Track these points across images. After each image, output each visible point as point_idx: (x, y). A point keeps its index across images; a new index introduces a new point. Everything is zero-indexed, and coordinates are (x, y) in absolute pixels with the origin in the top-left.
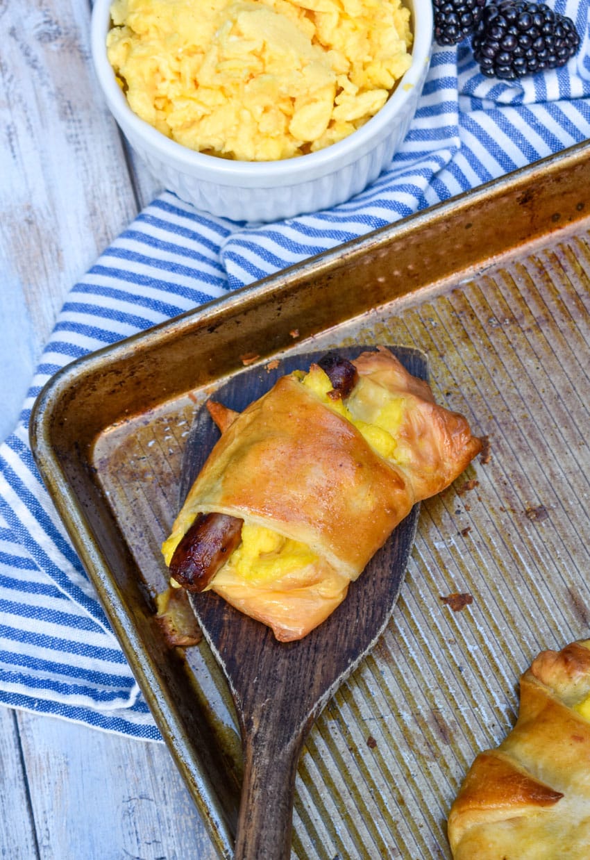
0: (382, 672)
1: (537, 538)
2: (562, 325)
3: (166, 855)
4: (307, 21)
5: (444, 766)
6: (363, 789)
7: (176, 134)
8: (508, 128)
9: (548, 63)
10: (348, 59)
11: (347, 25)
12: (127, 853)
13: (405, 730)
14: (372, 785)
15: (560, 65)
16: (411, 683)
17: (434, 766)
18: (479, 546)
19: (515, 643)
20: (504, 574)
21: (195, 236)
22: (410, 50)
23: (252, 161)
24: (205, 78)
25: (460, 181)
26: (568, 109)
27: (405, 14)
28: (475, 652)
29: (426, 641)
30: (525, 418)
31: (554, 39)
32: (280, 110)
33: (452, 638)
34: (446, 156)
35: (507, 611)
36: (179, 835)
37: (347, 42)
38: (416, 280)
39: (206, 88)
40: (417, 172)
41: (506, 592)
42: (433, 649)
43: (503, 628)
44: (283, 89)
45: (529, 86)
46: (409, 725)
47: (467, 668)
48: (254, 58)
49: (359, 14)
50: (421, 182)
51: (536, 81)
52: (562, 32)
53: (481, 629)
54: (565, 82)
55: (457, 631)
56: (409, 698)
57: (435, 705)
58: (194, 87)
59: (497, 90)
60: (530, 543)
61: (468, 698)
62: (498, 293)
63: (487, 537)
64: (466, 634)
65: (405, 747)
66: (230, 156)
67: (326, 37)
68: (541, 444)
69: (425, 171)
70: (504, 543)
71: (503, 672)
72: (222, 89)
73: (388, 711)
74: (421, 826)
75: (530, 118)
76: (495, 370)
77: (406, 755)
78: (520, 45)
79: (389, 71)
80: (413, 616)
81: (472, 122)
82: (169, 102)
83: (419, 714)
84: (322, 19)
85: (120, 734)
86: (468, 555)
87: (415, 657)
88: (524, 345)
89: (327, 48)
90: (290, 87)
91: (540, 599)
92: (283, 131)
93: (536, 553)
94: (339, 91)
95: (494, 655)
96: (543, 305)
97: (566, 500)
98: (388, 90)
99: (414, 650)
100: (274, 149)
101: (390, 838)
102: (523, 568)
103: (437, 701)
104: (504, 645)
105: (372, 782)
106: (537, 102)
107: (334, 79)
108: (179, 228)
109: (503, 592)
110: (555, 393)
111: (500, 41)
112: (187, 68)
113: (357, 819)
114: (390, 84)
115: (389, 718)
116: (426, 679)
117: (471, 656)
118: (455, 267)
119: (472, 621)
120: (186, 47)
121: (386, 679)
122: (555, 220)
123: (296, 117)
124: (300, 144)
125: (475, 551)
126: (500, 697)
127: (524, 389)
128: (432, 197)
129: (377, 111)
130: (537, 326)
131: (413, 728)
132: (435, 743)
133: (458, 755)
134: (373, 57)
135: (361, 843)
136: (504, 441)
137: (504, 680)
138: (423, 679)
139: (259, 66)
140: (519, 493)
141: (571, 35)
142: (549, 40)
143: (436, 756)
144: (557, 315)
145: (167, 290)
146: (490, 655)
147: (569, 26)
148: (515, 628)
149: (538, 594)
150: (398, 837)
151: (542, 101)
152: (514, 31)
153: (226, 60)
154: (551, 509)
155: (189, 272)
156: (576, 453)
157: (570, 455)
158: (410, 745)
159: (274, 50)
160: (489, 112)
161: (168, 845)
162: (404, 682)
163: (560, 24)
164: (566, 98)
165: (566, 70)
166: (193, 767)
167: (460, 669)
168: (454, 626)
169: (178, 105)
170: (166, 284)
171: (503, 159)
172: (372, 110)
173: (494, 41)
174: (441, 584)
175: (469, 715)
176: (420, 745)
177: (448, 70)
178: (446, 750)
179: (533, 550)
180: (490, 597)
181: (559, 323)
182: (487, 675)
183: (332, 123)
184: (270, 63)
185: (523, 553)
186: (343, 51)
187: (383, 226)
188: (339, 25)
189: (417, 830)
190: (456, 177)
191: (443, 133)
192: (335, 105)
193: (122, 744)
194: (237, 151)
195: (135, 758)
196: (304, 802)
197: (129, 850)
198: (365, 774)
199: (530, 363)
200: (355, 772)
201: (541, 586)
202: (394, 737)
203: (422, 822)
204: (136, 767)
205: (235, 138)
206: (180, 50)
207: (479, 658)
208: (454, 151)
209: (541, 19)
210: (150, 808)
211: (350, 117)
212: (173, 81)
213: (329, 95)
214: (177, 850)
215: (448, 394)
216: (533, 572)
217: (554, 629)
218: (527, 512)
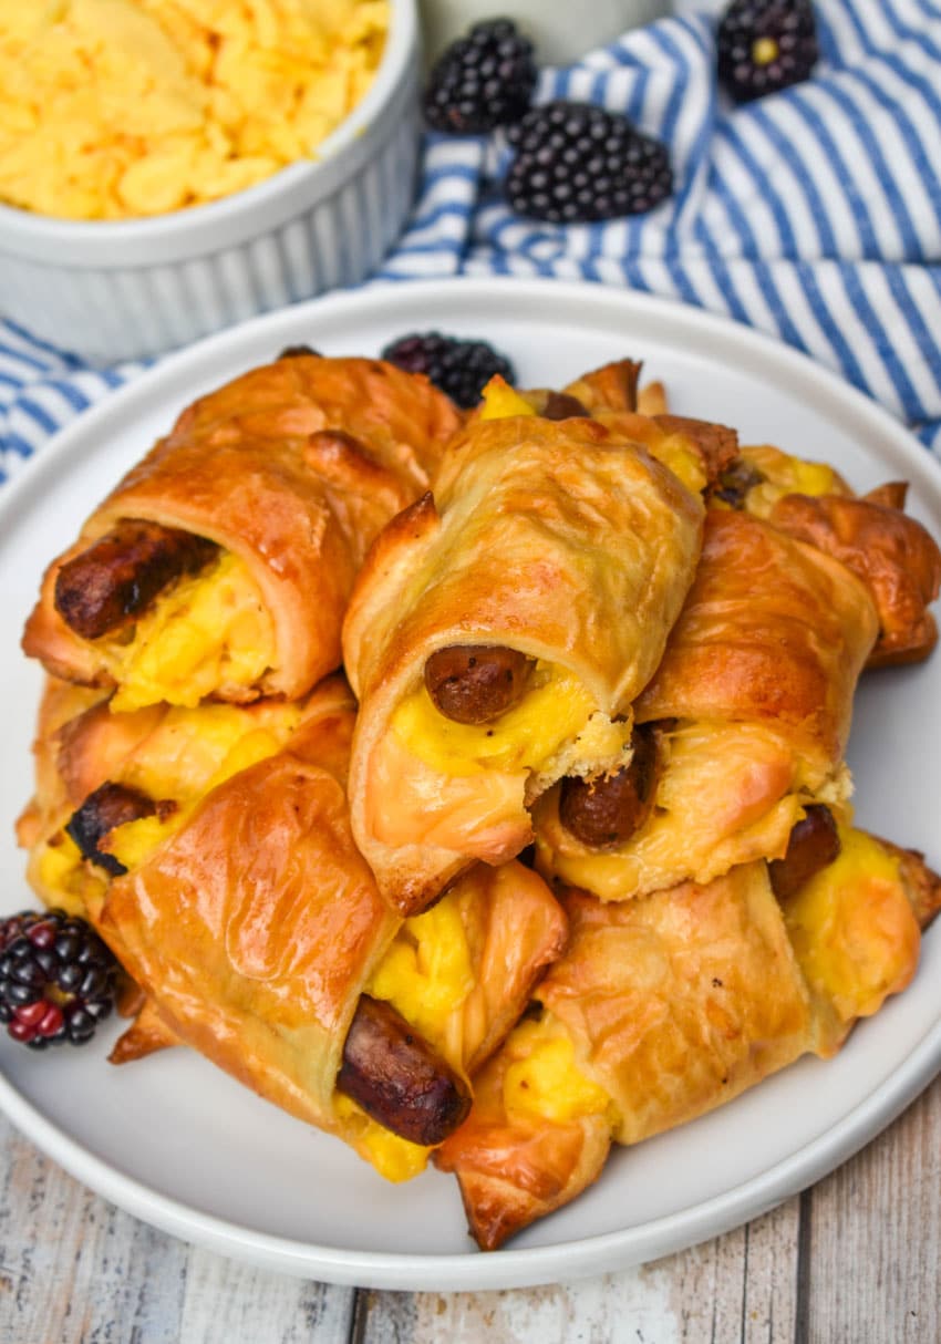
4: (201, 45)
10: (242, 108)
67: (228, 78)
84: (229, 51)
183: (190, 199)
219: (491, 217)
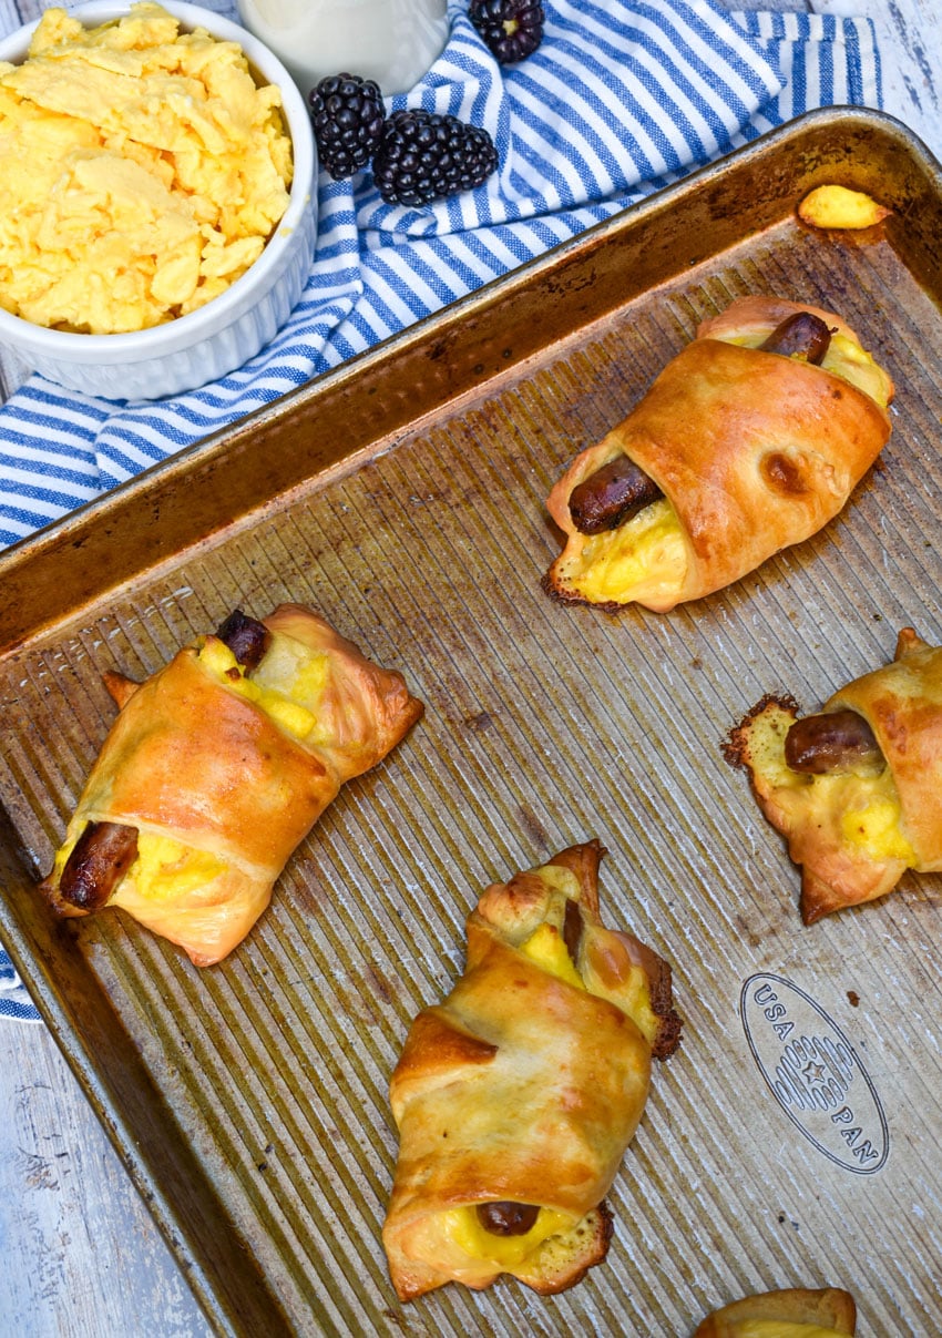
0: (308, 927)
1: (480, 750)
2: (496, 496)
3: (68, 1150)
4: (163, 164)
5: (387, 1029)
6: (293, 1064)
7: (23, 307)
8: (419, 267)
9: (461, 185)
10: (215, 204)
11: (209, 165)
12: (23, 1152)
13: (339, 991)
14: (303, 1059)
15: (477, 184)
16: (343, 936)
17: (376, 1032)
18: (413, 766)
19: (461, 877)
20: (444, 796)
21: (67, 427)
22: (289, 189)
23: (111, 333)
24: (46, 241)
25: (364, 333)
26: (488, 238)
27: (284, 142)
28: (416, 892)
29: (358, 885)
30: (458, 610)
31: (465, 154)
32: (139, 270)
33: (388, 879)
34: (345, 305)
35: (450, 840)
36: (81, 1126)
37: (211, 184)
38: (321, 460)
39: (49, 252)
40: (311, 329)
41: (448, 818)
42: (366, 893)
43: (447, 861)
44: (135, 247)
45: (441, 212)
46: (344, 986)
47: (407, 912)
48: (98, 214)
49: (222, 150)
50: (315, 341)
51: (450, 206)
52: (473, 145)
53: (421, 864)
54: (483, 207)
55: (394, 869)
56: (341, 953)
57: (373, 959)
58: (35, 252)
59: (407, 221)
60: (473, 758)
61: (411, 946)
62: (419, 464)
63: (422, 754)
64: (404, 872)
65: (341, 1011)
66: (85, 330)
67: (187, 180)
68: (480, 640)
69: (320, 328)
70: (442, 760)
71: (450, 913)
72: (67, 252)
73: (317, 971)
74: (365, 1102)
75: (443, 252)
76: (420, 557)
77: (343, 1021)
78: (422, 164)
79: (263, 214)
80: (341, 857)
81: (378, 260)
82: (11, 270)
83: (354, 971)
84: (182, 162)
85: (9, 1018)
86: (400, 778)
87: (346, 905)
88: (452, 523)
89: (191, 192)
90: (144, 244)
91: (488, 822)
92: (142, 296)
93: (480, 768)
94: (205, 242)
95: (438, 893)
96: (472, 473)
97: (511, 702)
98: (265, 237)
99: (344, 896)
100: (133, 318)
101: (328, 1118)
102: (466, 787)
103: (374, 954)
104: (449, 880)
105: (304, 1056)
106: (452, 233)
107: (197, 229)
108: (48, 418)
109: (445, 818)
110: (492, 577)
111: (399, 161)
112: (24, 233)
113: (290, 1100)
114: (267, 229)
115: (320, 979)
116: (360, 929)
117: (410, 896)
118: (366, 438)
119: (411, 856)
120: (22, 206)
121: (313, 934)
122: (479, 372)
123: (156, 278)
124: (167, 307)
125: (409, 773)
126: (447, 942)
127: (456, 576)
128: (333, 356)
129: (254, 262)
130: (467, 500)
131: (348, 988)
132: (376, 1005)
133: (401, 1013)
134: (247, 200)
135: (296, 1128)
136: (435, 639)
137: (451, 922)
138: (357, 930)
139: (106, 223)
140: (457, 700)
141: (485, 149)
142: (457, 156)
143: (377, 1018)
144: (489, 483)
145: (35, 497)
146: (432, 893)
147: (482, 138)
148: (461, 859)
149: (485, 817)
150: (338, 1118)
151: (459, 231)
152: (413, 149)
153: (65, 218)
154: (495, 715)
155: (60, 473)
156: (521, 647)
157: (514, 649)
158: (347, 1008)
159: (121, 202)
160: (397, 248)
161: (70, 1139)
162: (335, 936)
163: (472, 138)
164: (487, 225)
165: (485, 192)
166: (83, 1062)
167: (399, 915)
168: (389, 863)
169: (19, 275)
170: (34, 489)
171: (414, 302)
172: (247, 261)
173: (392, 162)
174: (370, 817)
175: (413, 967)
176: (358, 1007)
177: (343, 204)
178: (388, 1010)
179: (477, 766)
180: (429, 825)
181: (493, 494)
182: (430, 917)
183: (202, 281)
184: (118, 217)
185: (464, 770)
186: (207, 196)
187: (274, 399)
188: (201, 165)
189: (360, 1107)
190: (359, 329)
191: (343, 277)
192: (203, 259)
193: (13, 1027)
194: (93, 323)
195: (28, 1040)
196: (227, 1087)
197: (25, 1148)
198: (296, 1048)
199: (461, 543)
200: (283, 1046)
201: (487, 807)
202: (327, 1001)
203: (366, 1097)
204: (29, 1050)
205: (88, 308)
206: (15, 211)
207: (421, 898)
208: (355, 298)
209: (445, 133)
210: (47, 1097)
211: (221, 271)
212: (11, 247)
213: (193, 248)
214: (81, 1143)
215: (367, 591)
216: (477, 790)
217: (506, 857)
218: (467, 721)
219: (369, 211)
